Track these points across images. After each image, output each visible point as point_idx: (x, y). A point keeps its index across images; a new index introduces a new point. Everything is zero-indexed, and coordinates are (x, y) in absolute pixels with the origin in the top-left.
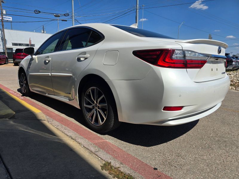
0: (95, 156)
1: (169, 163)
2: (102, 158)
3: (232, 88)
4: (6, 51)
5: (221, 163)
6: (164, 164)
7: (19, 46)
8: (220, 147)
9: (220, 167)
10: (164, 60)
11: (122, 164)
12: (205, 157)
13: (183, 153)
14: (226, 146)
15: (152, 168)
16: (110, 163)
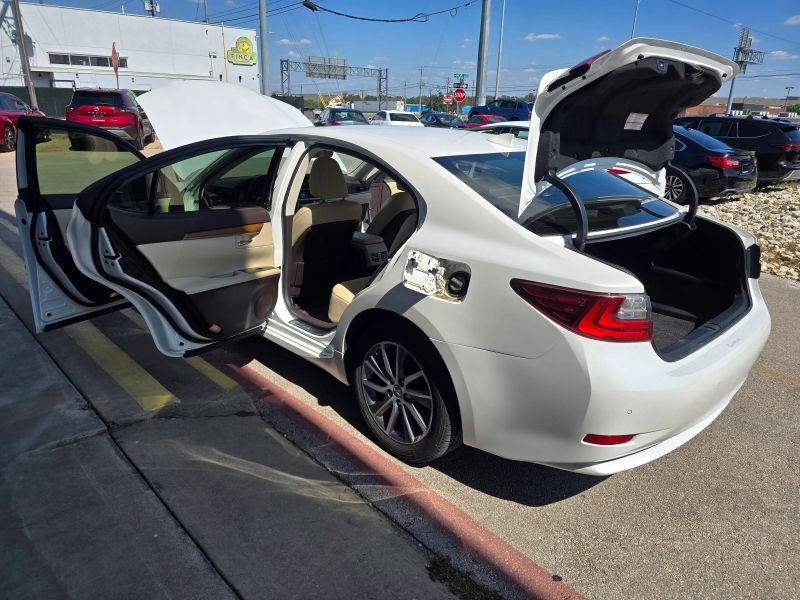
0: (406, 536)
1: (588, 560)
2: (426, 543)
3: (788, 273)
4: (31, 83)
5: (715, 562)
6: (576, 565)
7: (73, 63)
8: (719, 513)
9: (711, 574)
10: (595, 323)
11: (477, 563)
12: (678, 545)
13: (624, 531)
14: (735, 507)
15: (549, 574)
16: (449, 559)
